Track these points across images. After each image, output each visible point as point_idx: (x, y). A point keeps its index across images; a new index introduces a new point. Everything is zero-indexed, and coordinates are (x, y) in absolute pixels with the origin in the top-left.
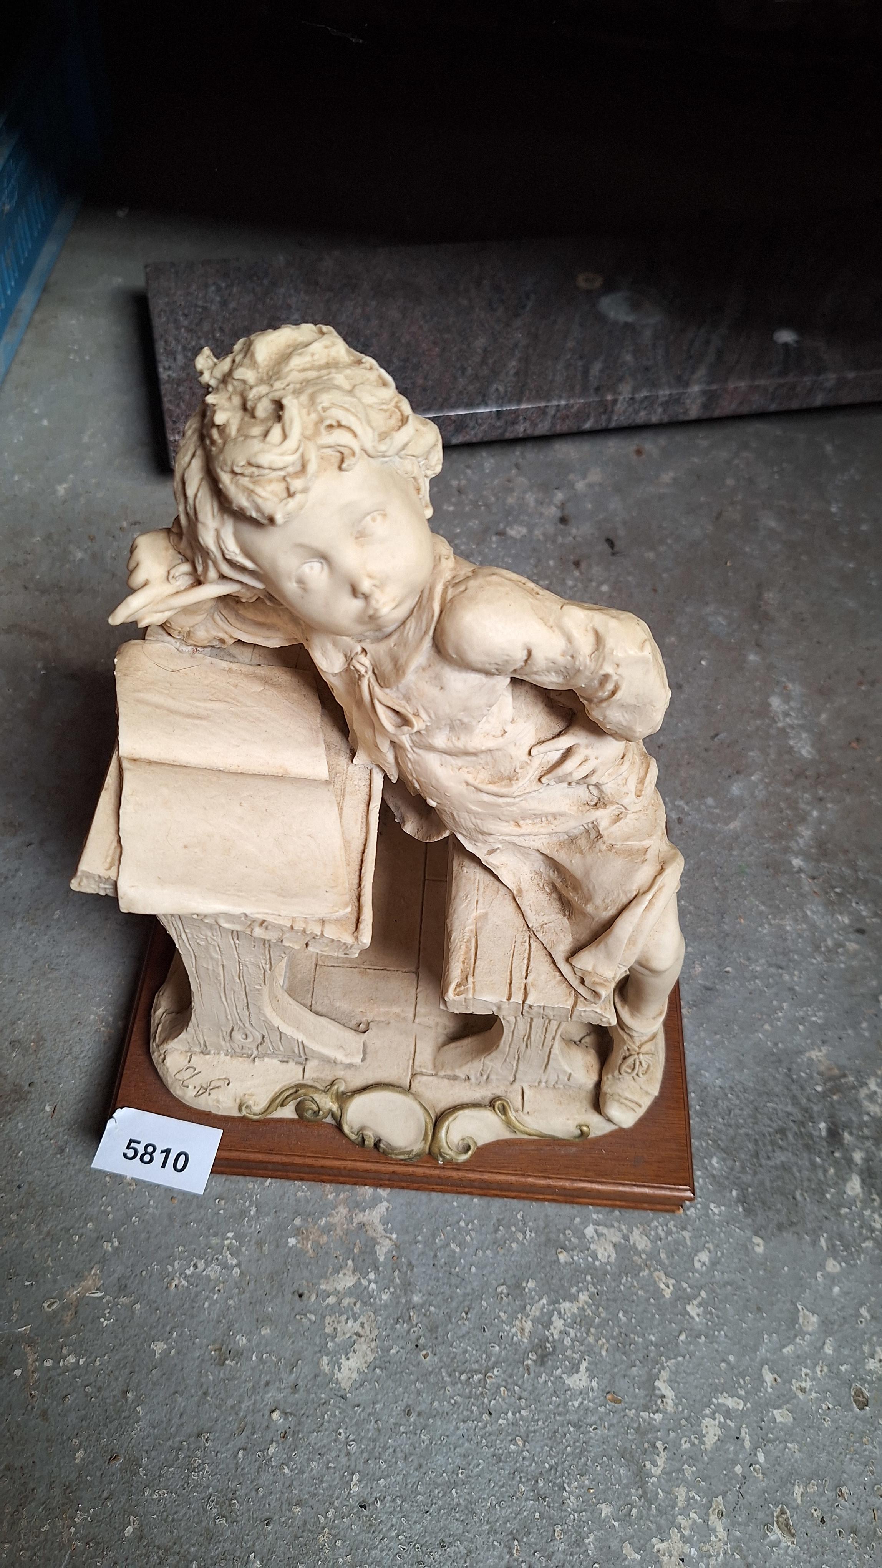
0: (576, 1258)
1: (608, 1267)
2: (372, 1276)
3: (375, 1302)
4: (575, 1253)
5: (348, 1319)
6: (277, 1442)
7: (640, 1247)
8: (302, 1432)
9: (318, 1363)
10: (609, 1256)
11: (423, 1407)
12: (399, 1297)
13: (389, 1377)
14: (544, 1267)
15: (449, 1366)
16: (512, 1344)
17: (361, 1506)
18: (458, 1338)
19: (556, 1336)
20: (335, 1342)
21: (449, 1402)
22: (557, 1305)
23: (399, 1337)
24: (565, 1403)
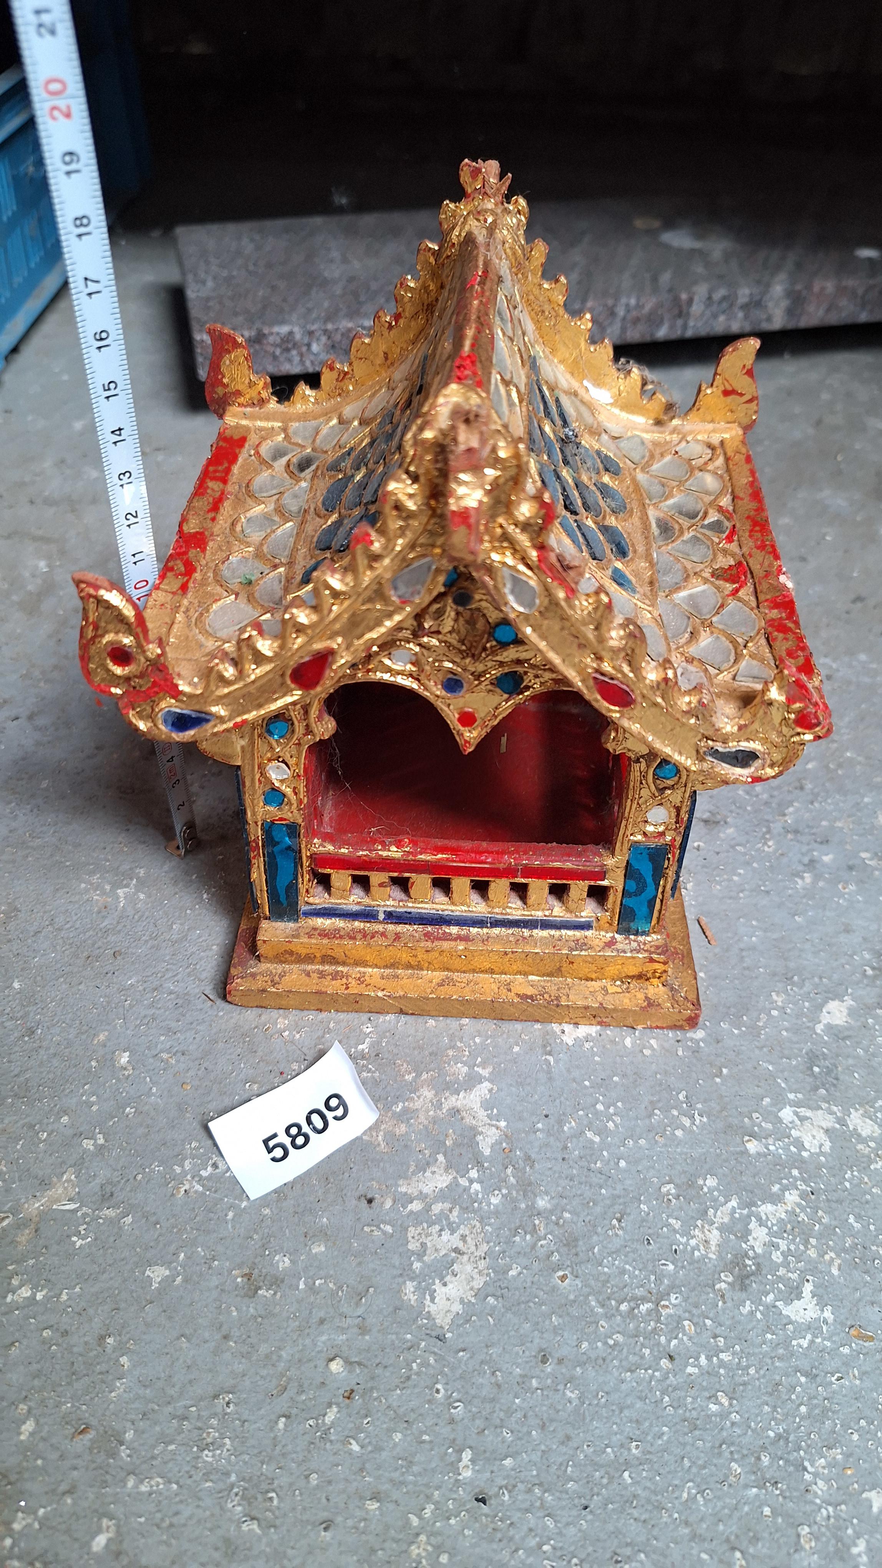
0: (772, 1148)
1: (822, 1158)
2: (474, 1174)
3: (480, 1209)
4: (770, 1141)
5: (441, 1230)
6: (338, 1405)
7: (864, 1134)
8: (378, 1390)
9: (399, 1291)
10: (821, 1146)
11: (564, 1351)
12: (514, 1201)
13: (508, 1309)
14: (726, 1161)
15: (600, 1293)
16: (692, 1262)
17: (478, 1500)
18: (610, 1254)
19: (759, 1251)
20: (423, 1262)
21: (606, 1343)
22: (753, 1209)
23: (519, 1253)
24: (786, 1343)
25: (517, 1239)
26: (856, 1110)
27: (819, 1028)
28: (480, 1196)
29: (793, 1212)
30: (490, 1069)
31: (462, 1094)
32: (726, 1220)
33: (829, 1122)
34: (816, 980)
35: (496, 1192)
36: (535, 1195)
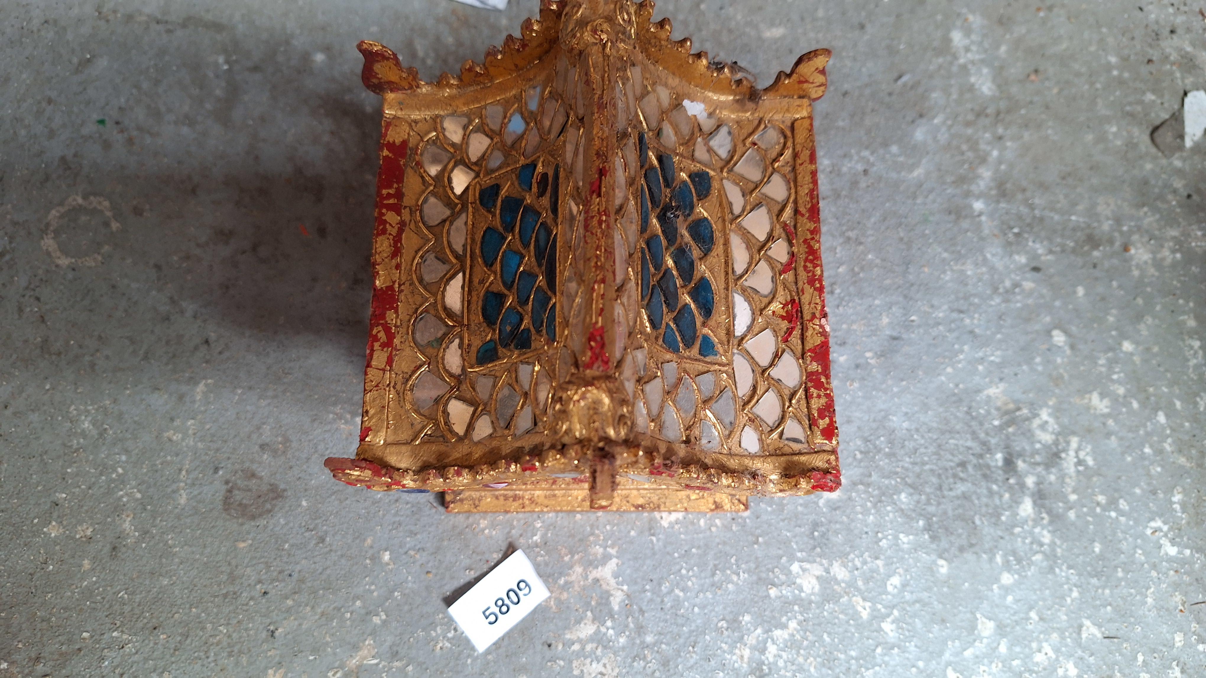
25: (635, 663)
26: (837, 561)
28: (613, 638)
29: (793, 635)
30: (616, 549)
31: (600, 568)
32: (754, 642)
33: (819, 571)
35: (622, 634)
36: (645, 634)
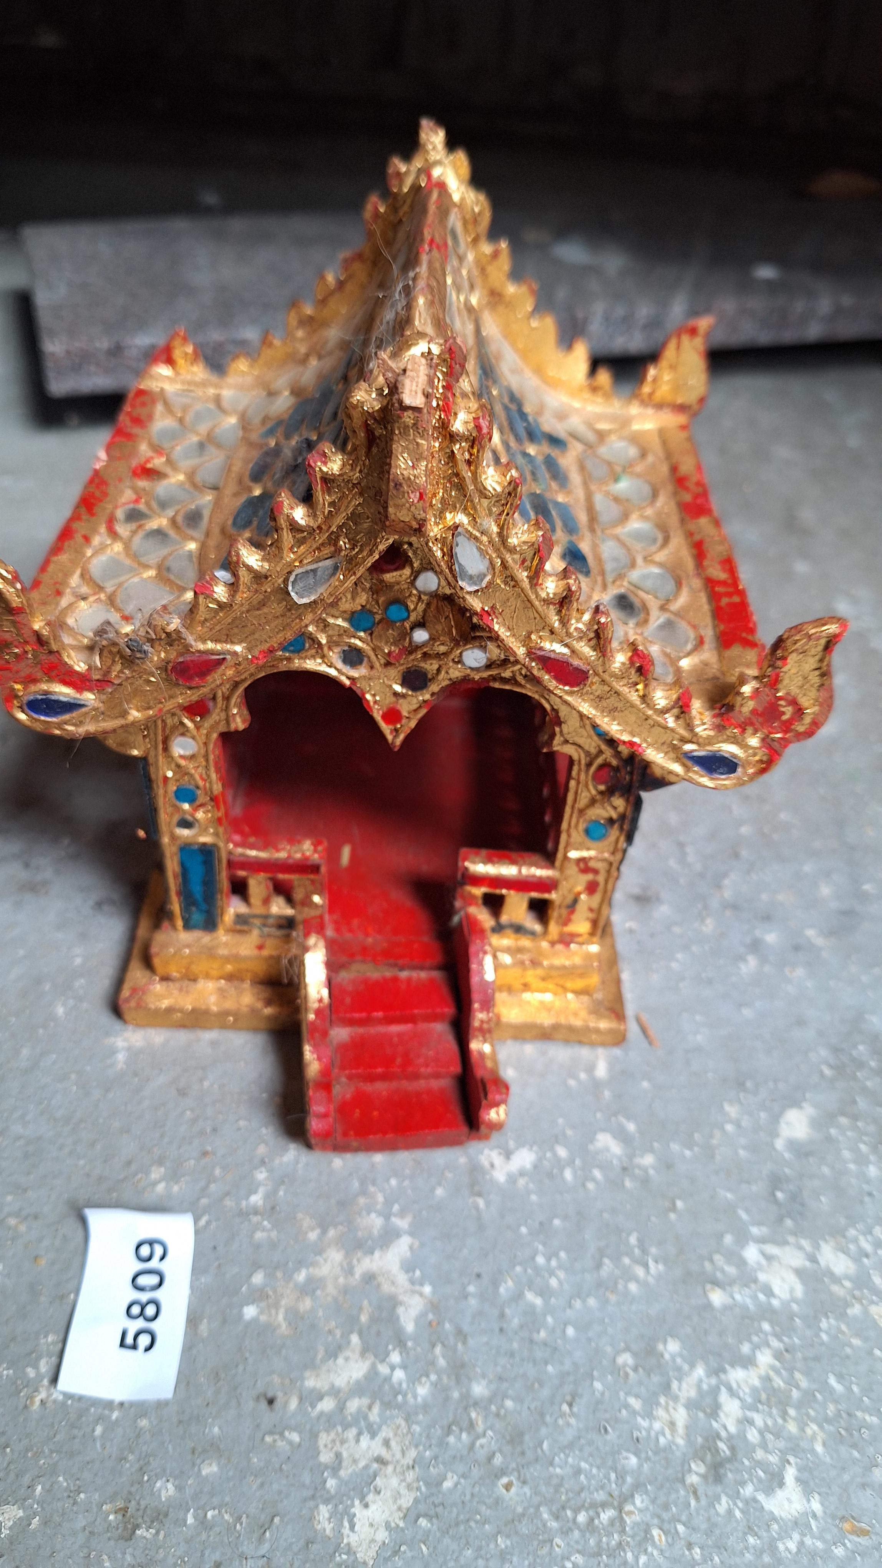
0: (738, 1297)
2: (395, 1357)
3: (405, 1401)
4: (736, 1289)
5: (360, 1434)
7: (838, 1270)
9: (311, 1519)
10: (792, 1290)
12: (447, 1389)
13: (445, 1532)
14: (688, 1317)
15: (552, 1501)
16: (657, 1451)
18: (562, 1449)
19: (732, 1429)
20: (339, 1478)
22: (723, 1376)
23: (454, 1457)
24: (772, 1548)
25: (451, 1439)
26: (826, 1241)
27: (779, 1144)
28: (404, 1386)
29: (769, 1380)
30: (408, 1220)
31: (377, 1254)
32: (693, 1393)
33: (798, 1260)
34: (771, 1084)
35: (424, 1379)
36: (470, 1380)
